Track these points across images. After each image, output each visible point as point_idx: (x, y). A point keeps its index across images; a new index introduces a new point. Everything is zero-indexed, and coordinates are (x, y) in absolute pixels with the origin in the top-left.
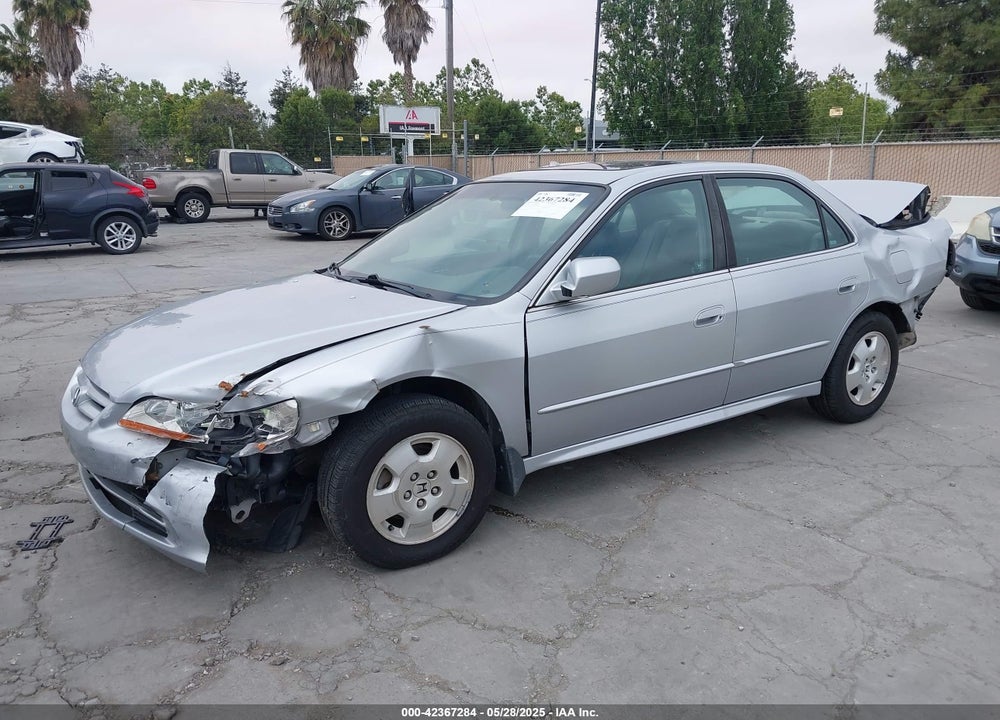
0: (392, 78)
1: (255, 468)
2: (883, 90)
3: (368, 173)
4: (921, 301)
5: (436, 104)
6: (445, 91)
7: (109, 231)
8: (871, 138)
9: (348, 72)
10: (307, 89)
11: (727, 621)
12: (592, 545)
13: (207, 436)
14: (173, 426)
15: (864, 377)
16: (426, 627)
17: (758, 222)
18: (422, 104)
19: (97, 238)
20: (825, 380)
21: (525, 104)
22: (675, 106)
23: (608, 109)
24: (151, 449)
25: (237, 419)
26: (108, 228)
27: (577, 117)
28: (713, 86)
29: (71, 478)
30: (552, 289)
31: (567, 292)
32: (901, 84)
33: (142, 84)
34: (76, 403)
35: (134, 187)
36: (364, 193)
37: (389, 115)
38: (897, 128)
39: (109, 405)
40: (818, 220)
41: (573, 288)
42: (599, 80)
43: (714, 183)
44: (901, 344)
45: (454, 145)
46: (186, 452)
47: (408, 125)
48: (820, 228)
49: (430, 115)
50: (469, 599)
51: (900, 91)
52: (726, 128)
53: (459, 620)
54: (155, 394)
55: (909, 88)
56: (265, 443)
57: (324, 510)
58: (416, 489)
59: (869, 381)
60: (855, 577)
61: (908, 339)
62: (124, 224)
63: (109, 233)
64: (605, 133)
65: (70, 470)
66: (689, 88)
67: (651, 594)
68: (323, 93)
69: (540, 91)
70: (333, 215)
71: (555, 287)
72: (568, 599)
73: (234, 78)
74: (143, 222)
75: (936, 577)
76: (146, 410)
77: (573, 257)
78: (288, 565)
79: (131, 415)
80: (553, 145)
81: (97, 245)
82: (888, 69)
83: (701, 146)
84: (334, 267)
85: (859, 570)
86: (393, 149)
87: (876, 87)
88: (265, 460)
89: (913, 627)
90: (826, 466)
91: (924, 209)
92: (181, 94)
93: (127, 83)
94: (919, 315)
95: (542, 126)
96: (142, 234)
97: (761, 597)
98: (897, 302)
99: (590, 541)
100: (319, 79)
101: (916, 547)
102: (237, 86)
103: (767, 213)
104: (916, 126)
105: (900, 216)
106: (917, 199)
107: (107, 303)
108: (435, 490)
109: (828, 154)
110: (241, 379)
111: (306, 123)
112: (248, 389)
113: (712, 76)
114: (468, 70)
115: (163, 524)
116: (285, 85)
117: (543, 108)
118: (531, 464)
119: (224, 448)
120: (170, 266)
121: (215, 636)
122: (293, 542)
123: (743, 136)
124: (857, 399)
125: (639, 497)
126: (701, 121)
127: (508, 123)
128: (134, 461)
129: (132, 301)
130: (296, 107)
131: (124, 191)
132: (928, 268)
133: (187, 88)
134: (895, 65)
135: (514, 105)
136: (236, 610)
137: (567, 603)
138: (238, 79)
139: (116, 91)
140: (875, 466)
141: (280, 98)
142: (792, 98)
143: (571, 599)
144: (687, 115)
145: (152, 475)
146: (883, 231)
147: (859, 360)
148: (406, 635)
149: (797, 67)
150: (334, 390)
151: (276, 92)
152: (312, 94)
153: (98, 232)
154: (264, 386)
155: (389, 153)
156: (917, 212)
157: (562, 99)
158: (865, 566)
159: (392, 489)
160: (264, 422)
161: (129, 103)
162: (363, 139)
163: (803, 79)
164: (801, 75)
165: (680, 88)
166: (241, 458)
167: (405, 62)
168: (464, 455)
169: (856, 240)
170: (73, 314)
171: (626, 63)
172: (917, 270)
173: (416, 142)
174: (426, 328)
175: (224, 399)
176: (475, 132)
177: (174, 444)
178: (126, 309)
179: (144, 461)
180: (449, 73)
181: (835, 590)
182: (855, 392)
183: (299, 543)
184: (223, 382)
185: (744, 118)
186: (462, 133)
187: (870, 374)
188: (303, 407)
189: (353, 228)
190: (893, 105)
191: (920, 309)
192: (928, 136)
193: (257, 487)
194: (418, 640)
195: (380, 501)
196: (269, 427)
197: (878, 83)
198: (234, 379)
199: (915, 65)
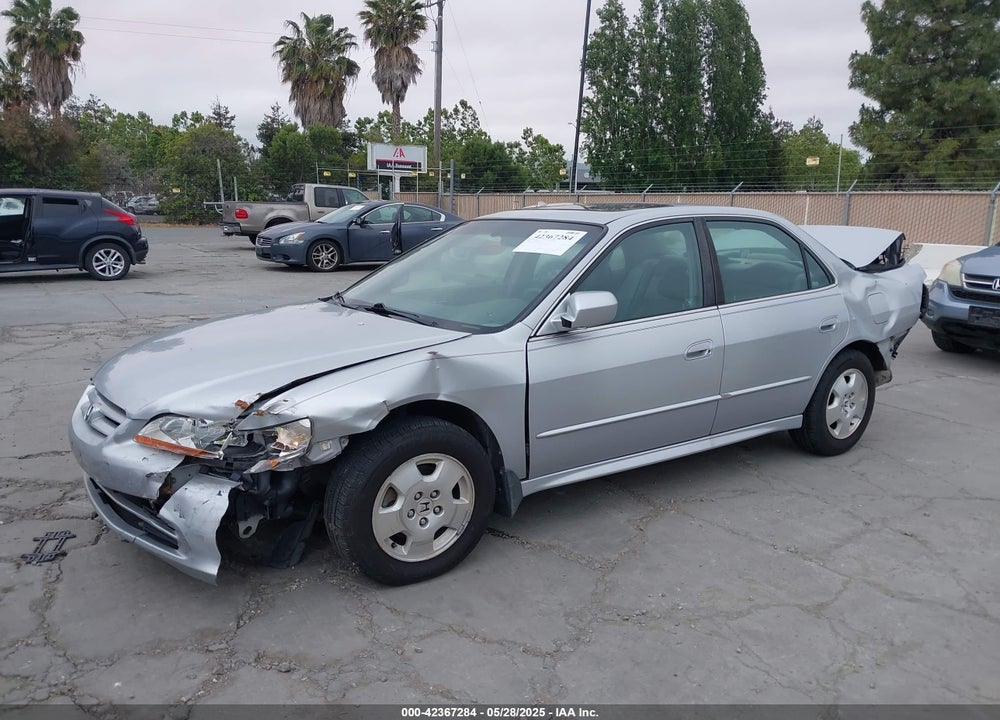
0: (381, 116)
1: (265, 483)
2: (857, 142)
3: (358, 208)
4: (897, 341)
5: (422, 143)
6: (431, 130)
7: (97, 258)
8: (844, 187)
9: (337, 110)
10: (296, 125)
11: (716, 638)
12: (586, 565)
13: (221, 453)
14: (188, 443)
15: (843, 411)
16: (428, 640)
17: (743, 263)
18: (408, 143)
19: (85, 265)
20: (807, 414)
21: (511, 146)
22: (656, 151)
23: (590, 152)
24: (166, 465)
25: (250, 437)
26: (97, 255)
27: (561, 160)
28: (693, 134)
29: (70, 495)
30: (552, 321)
31: (567, 323)
32: (874, 136)
33: (129, 116)
34: (88, 420)
35: (125, 216)
36: (353, 226)
37: (376, 153)
38: (869, 178)
39: (124, 422)
40: (801, 263)
41: (573, 320)
42: (582, 125)
43: (704, 225)
44: (878, 381)
45: (441, 183)
46: (199, 467)
47: (395, 162)
48: (803, 270)
49: (418, 154)
50: (468, 615)
51: (873, 143)
52: (705, 173)
53: (461, 633)
54: (172, 411)
55: (881, 140)
56: (277, 461)
57: (331, 526)
58: (419, 507)
59: (848, 416)
60: (836, 598)
61: (885, 377)
62: (113, 251)
63: (98, 260)
64: (587, 175)
65: (68, 488)
66: (669, 134)
67: (644, 611)
68: (311, 129)
69: (526, 132)
70: (322, 247)
71: (555, 318)
72: (565, 615)
73: (223, 112)
74: (132, 250)
75: (913, 600)
76: (161, 426)
77: (572, 290)
78: (292, 580)
79: (147, 431)
80: (536, 186)
81: (84, 271)
82: (861, 122)
83: (680, 190)
84: (338, 295)
85: (841, 592)
86: (380, 186)
87: (850, 139)
88: (275, 477)
89: (892, 645)
90: (807, 495)
91: (899, 255)
92: (170, 125)
93: (115, 114)
94: (894, 354)
95: (525, 167)
96: (130, 261)
97: (749, 616)
98: (874, 341)
99: (583, 562)
100: (308, 116)
101: (894, 572)
102: (225, 120)
103: (749, 255)
104: (889, 176)
105: (877, 261)
106: (893, 246)
107: (97, 327)
108: (437, 509)
109: (805, 201)
110: (257, 398)
111: (294, 157)
112: (264, 407)
113: (692, 123)
114: (456, 111)
115: (176, 537)
116: (273, 120)
117: (527, 150)
118: (529, 487)
119: (236, 464)
120: (157, 293)
121: (222, 646)
122: (296, 558)
123: (721, 180)
124: (836, 433)
125: (629, 521)
126: (680, 166)
127: (493, 164)
128: (149, 476)
129: (123, 326)
130: (284, 142)
131: (116, 219)
132: (903, 310)
133: (176, 120)
134: (869, 118)
135: (500, 146)
136: (242, 623)
137: (563, 619)
138: (227, 113)
139: (103, 121)
140: (853, 496)
141: (268, 132)
142: (767, 147)
143: (567, 615)
144: (667, 159)
145: (165, 490)
146: (859, 274)
147: (838, 396)
148: (410, 647)
149: (772, 117)
150: (346, 410)
151: (264, 127)
152: (301, 130)
153: (87, 259)
154: (279, 405)
155: (376, 189)
156: (893, 258)
157: (547, 141)
158: (845, 588)
159: (397, 507)
160: (278, 440)
161: (115, 133)
162: (351, 175)
163: (779, 128)
164: (777, 125)
165: (661, 134)
166: (252, 475)
167: (393, 103)
168: (466, 477)
169: (836, 282)
170: (63, 337)
171: (609, 108)
172: (892, 312)
173: (402, 179)
174: (434, 353)
175: (240, 417)
176: (461, 171)
177: (189, 460)
178: (116, 333)
179: (160, 475)
180: (436, 113)
181: (818, 610)
182: (834, 426)
183: (301, 560)
184: (239, 401)
185: (722, 164)
186: (449, 171)
187: (848, 409)
188: (317, 426)
189: (341, 260)
190: (865, 156)
191: (895, 348)
192: (900, 186)
193: (266, 503)
194: (421, 652)
195: (385, 518)
196: (281, 445)
197: (852, 135)
198: (250, 397)
199: (888, 118)
